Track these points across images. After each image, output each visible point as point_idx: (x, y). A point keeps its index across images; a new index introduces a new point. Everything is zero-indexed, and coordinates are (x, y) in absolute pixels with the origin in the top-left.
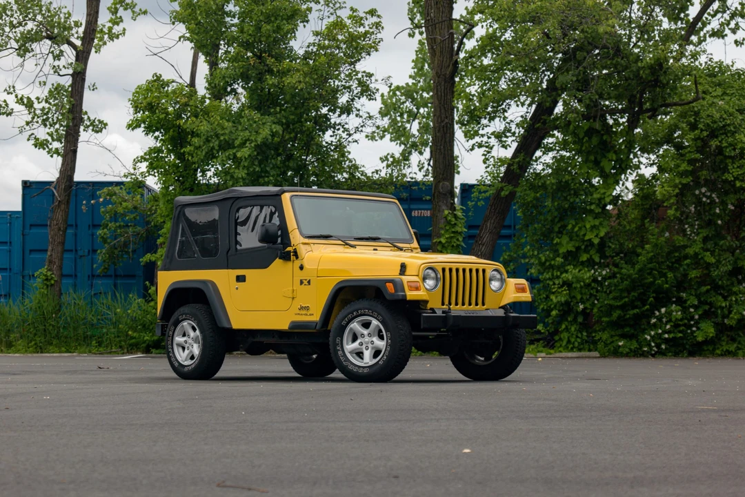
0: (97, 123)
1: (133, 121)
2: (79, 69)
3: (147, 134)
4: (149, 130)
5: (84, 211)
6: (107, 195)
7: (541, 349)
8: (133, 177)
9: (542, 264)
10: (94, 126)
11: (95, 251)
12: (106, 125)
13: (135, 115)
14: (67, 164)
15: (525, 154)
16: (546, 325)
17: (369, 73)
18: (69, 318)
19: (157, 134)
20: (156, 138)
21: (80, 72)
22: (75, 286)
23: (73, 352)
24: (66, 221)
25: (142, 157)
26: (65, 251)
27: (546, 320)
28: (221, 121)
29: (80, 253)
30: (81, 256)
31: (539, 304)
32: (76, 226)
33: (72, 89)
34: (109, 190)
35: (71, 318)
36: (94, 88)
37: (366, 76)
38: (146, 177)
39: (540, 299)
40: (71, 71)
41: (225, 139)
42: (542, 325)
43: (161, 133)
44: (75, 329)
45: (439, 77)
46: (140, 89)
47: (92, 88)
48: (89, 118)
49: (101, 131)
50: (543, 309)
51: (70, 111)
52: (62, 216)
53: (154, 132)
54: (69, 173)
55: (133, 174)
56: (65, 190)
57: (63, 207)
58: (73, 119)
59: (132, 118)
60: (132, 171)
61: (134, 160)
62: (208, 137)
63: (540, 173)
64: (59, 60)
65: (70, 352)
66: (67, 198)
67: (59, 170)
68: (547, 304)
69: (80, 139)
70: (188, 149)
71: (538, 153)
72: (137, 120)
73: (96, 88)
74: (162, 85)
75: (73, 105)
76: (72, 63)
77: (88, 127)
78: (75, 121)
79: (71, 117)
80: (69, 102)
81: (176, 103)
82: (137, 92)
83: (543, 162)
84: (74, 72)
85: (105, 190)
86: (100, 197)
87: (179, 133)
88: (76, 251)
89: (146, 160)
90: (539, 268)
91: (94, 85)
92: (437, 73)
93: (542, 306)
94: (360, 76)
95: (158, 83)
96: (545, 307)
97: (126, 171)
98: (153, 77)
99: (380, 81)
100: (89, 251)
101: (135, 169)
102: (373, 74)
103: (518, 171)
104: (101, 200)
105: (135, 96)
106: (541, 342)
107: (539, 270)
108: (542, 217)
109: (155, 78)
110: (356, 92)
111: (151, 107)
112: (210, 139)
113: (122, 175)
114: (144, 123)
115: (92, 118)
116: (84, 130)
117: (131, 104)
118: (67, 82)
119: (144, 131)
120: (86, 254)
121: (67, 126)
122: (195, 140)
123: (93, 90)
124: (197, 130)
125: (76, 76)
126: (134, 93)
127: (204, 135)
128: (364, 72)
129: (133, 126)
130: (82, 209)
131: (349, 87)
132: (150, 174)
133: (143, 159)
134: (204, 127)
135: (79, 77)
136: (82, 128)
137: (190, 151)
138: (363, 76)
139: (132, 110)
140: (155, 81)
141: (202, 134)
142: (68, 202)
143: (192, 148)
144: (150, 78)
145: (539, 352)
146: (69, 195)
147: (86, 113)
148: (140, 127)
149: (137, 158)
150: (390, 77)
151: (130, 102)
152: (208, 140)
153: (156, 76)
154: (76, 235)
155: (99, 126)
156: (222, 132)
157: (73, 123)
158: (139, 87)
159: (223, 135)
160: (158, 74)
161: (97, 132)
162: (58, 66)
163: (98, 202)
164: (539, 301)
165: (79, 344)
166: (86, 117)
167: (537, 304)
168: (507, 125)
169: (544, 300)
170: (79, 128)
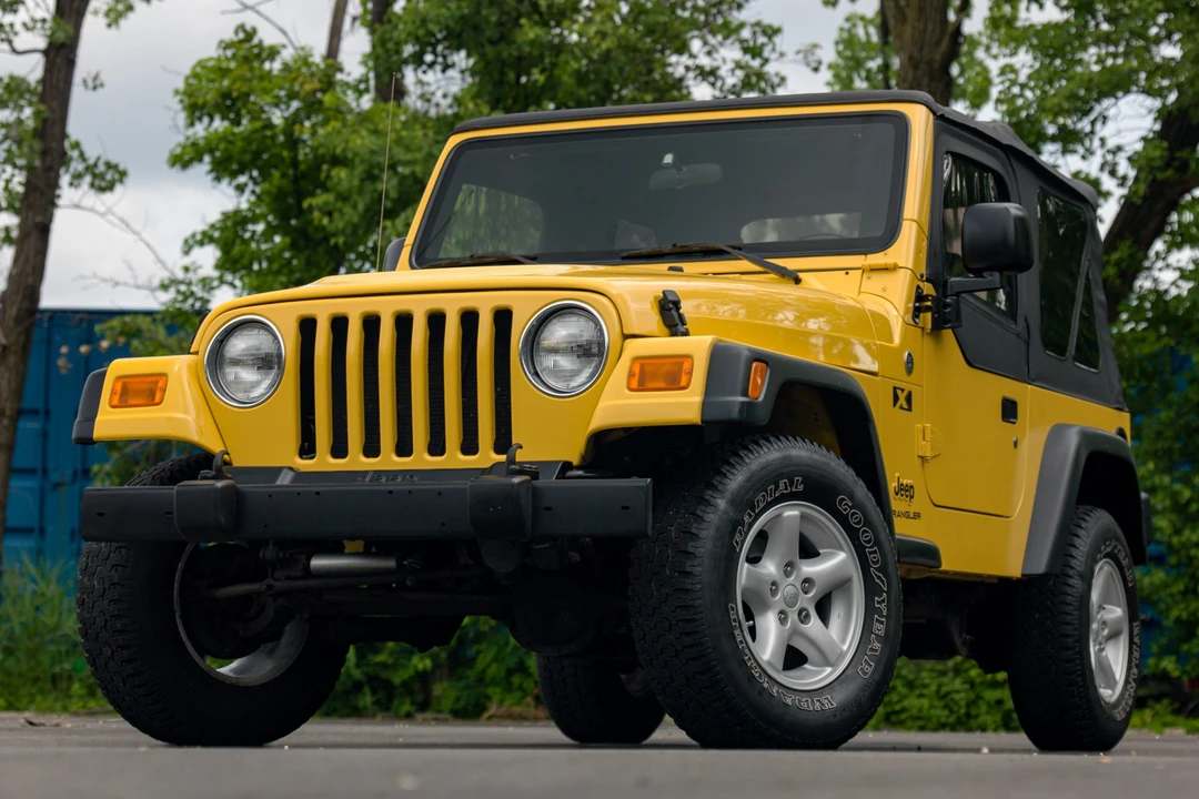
0: (101, 168)
1: (184, 147)
2: (61, 36)
3: (218, 179)
4: (224, 168)
5: (63, 372)
6: (121, 333)
7: (1169, 718)
8: (183, 288)
9: (1179, 508)
10: (95, 176)
11: (86, 472)
12: (123, 174)
13: (190, 132)
14: (27, 260)
15: (1135, 242)
16: (1182, 659)
17: (770, 27)
18: (17, 629)
19: (242, 179)
20: (241, 189)
21: (62, 46)
22: (38, 554)
23: (25, 709)
24: (18, 393)
25: (204, 234)
26: (13, 471)
27: (1185, 647)
28: (404, 133)
29: (54, 477)
30: (57, 485)
31: (1169, 608)
32: (47, 413)
33: (44, 87)
34: (125, 324)
35: (23, 625)
36: (96, 84)
37: (764, 33)
38: (212, 288)
39: (1172, 595)
40: (42, 43)
41: (413, 174)
42: (1173, 658)
43: (251, 177)
44: (33, 654)
45: (916, 67)
46: (204, 67)
47: (91, 84)
48: (82, 155)
49: (110, 187)
50: (1178, 620)
51: (39, 133)
52: (9, 382)
53: (234, 175)
54: (30, 281)
55: (182, 282)
56: (18, 320)
57: (12, 360)
58: (44, 153)
59: (181, 139)
60: (180, 275)
61: (186, 241)
62: (372, 166)
63: (1166, 291)
64: (15, 11)
65: (18, 709)
66: (22, 338)
67: (6, 274)
68: (1187, 608)
69: (60, 202)
70: (320, 199)
71: (1159, 246)
72: (194, 145)
73: (102, 85)
74: (258, 56)
75: (45, 121)
76: (44, 21)
77: (78, 176)
78: (49, 159)
79: (38, 145)
80: (37, 114)
81: (292, 96)
82: (195, 75)
83: (1175, 264)
84: (51, 45)
85: (116, 322)
86: (103, 337)
87: (296, 180)
88: (45, 472)
89: (212, 240)
90: (1173, 517)
91: (96, 78)
92: (911, 58)
93: (1175, 613)
94: (746, 34)
95: (247, 49)
96: (1184, 615)
97: (165, 275)
98: (236, 33)
99: (791, 56)
100: (75, 473)
101: (186, 269)
102: (777, 31)
103: (1118, 282)
104: (105, 344)
105: (191, 85)
106: (1165, 702)
107: (1171, 521)
108: (1174, 396)
109: (241, 36)
110: (730, 81)
111: (230, 105)
112: (376, 172)
113: (156, 282)
114: (211, 151)
115: (91, 155)
116: (71, 184)
117: (182, 101)
118: (32, 69)
119: (211, 171)
120: (68, 478)
121: (29, 169)
122: (341, 174)
123: (95, 88)
124: (344, 150)
125: (53, 54)
126: (187, 78)
127: (362, 161)
128: (758, 24)
129: (183, 159)
130: (58, 368)
131: (713, 72)
132: (222, 281)
133: (206, 238)
134: (362, 142)
135: (61, 55)
136: (65, 180)
137: (326, 203)
138: (754, 33)
139: (182, 118)
140: (241, 42)
141: (357, 160)
142: (25, 349)
143: (330, 197)
144: (229, 35)
145: (1165, 725)
146: (28, 333)
147: (77, 145)
148: (200, 160)
149: (193, 236)
150: (815, 46)
151: (178, 98)
152: (371, 176)
153: (245, 31)
154: (45, 434)
155: (106, 178)
156: (409, 157)
157: (43, 161)
158: (201, 63)
159: (406, 163)
160: (248, 28)
161: (102, 190)
162: (12, 25)
163: (96, 350)
164: (1169, 600)
165: (41, 691)
166: (75, 154)
167: (1162, 606)
168: (1109, 157)
169: (1179, 598)
170: (57, 176)
